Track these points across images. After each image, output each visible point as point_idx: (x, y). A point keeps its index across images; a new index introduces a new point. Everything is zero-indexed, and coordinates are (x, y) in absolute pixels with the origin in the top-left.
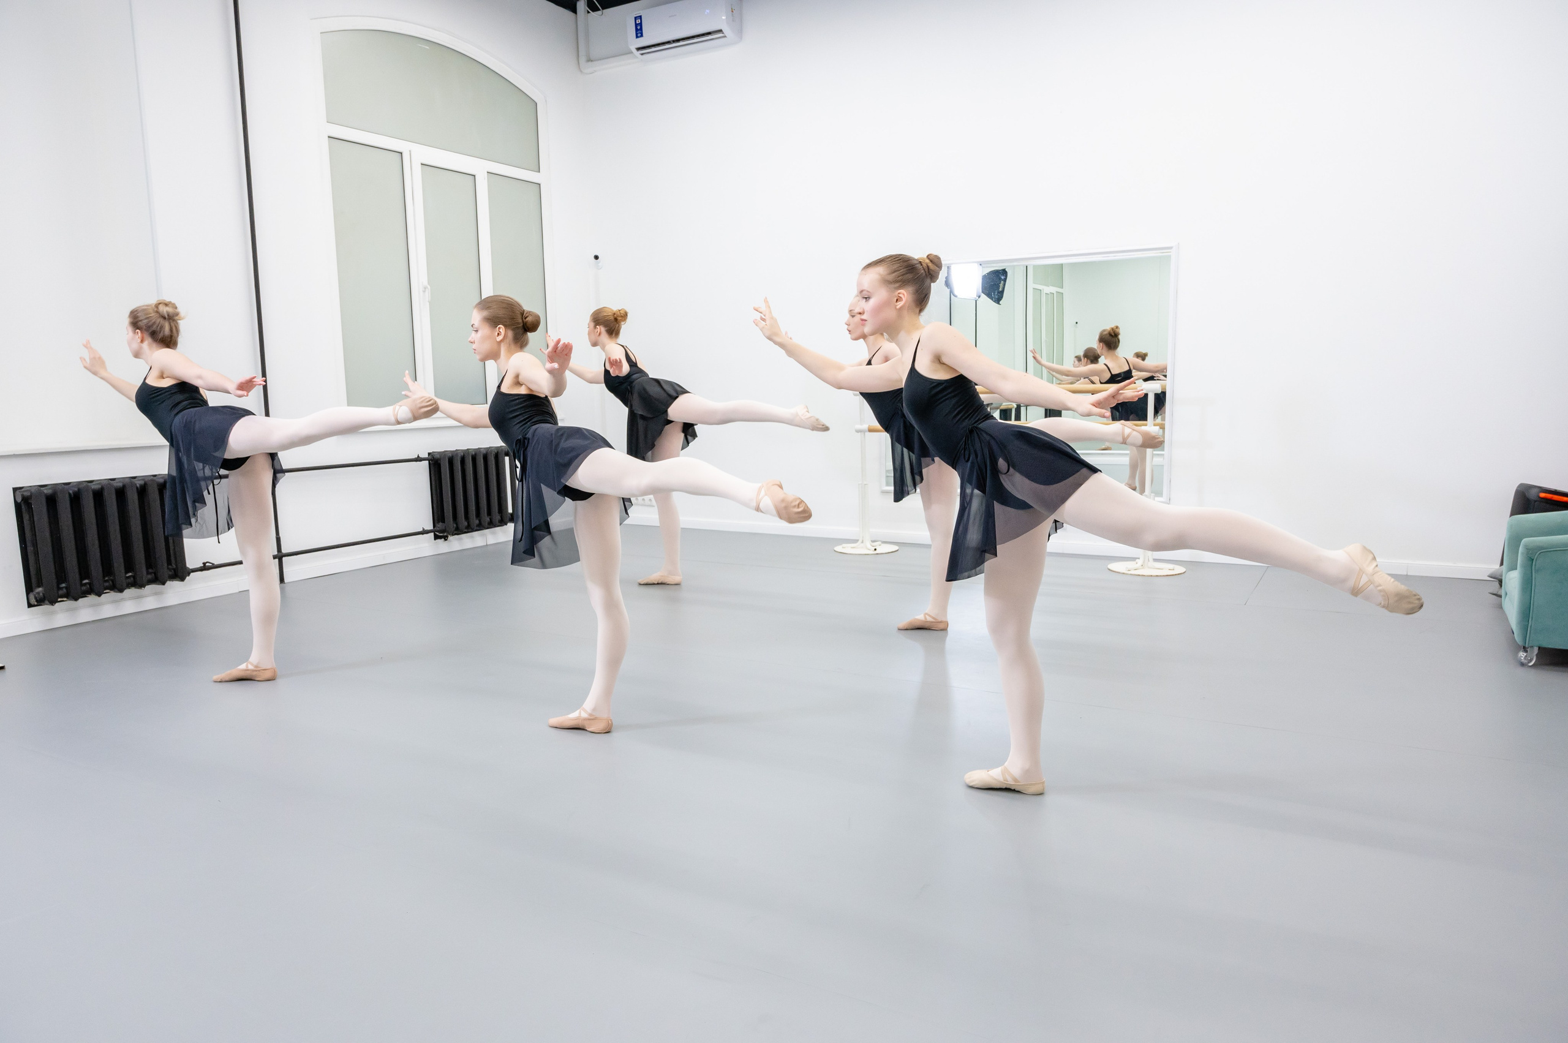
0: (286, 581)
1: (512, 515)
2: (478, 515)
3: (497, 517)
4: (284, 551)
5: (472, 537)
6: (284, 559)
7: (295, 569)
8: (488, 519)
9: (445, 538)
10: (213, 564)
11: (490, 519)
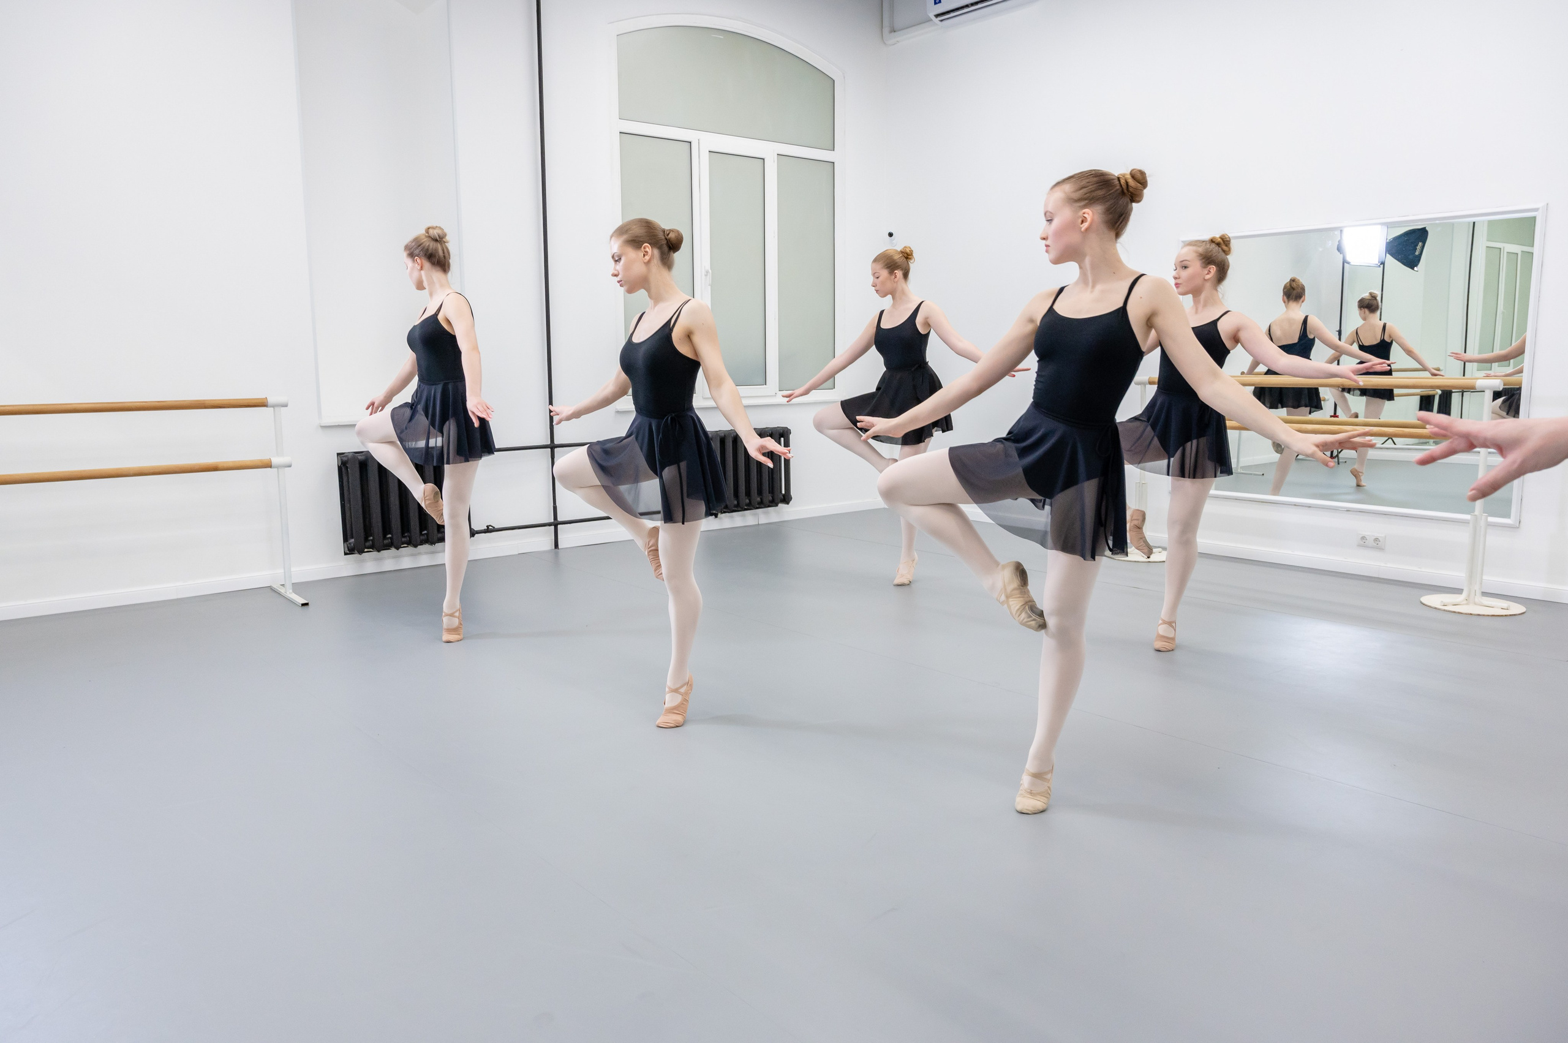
0: (560, 547)
1: (784, 496)
2: (748, 493)
3: (768, 497)
4: (560, 519)
5: (744, 516)
6: (559, 526)
7: (569, 537)
8: (759, 499)
9: (716, 516)
10: (494, 527)
11: (761, 499)
